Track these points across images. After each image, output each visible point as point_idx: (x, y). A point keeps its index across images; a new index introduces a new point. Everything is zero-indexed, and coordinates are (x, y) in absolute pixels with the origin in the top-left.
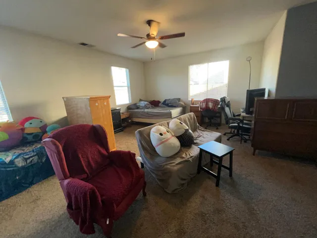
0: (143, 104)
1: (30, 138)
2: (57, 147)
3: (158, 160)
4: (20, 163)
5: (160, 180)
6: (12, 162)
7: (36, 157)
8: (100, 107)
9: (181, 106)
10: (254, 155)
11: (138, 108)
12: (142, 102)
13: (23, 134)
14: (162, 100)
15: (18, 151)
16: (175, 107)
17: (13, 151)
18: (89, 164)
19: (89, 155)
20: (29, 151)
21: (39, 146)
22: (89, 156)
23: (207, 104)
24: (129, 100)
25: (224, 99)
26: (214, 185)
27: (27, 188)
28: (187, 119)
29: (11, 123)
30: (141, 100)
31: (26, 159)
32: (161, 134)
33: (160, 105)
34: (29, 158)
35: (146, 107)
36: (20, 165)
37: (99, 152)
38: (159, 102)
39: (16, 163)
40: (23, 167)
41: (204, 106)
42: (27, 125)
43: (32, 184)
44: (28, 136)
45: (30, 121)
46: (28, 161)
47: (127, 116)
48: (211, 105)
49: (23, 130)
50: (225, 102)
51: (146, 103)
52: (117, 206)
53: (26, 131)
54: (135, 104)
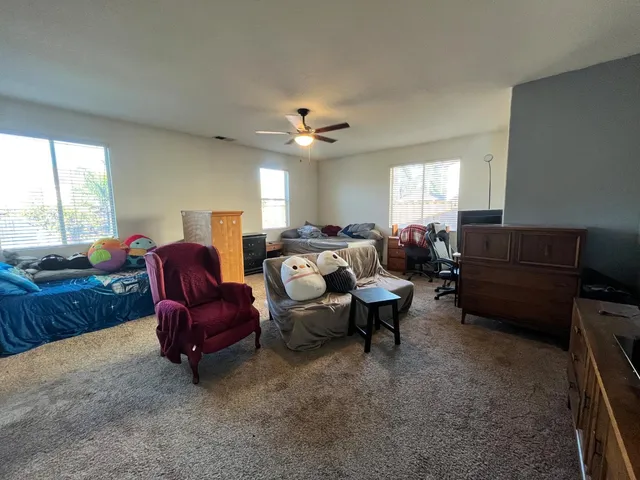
0: (308, 229)
1: (134, 262)
2: (157, 263)
3: (285, 303)
4: (118, 289)
5: (284, 331)
6: (110, 286)
7: (137, 286)
8: (225, 226)
9: (375, 237)
10: (463, 322)
11: (299, 236)
12: (307, 227)
13: (127, 256)
14: (343, 226)
15: (117, 277)
16: (363, 238)
17: (112, 276)
18: (190, 292)
19: (193, 279)
20: (130, 277)
21: (142, 273)
22: (193, 281)
23: (411, 235)
24: (287, 222)
25: (433, 227)
26: (363, 349)
27: (121, 322)
28: (358, 254)
29: (116, 240)
30: (307, 224)
31: (125, 286)
32: (295, 268)
33: (339, 233)
34: (128, 285)
35: (311, 235)
36: (118, 292)
37: (207, 280)
38: (339, 228)
39: (115, 288)
40: (120, 295)
41: (407, 237)
42: (133, 244)
43: (127, 319)
44: (131, 259)
45: (137, 241)
46: (128, 288)
47: (277, 248)
48: (417, 237)
49: (127, 250)
50: (434, 231)
51: (313, 228)
52: (209, 336)
53: (130, 254)
54: (295, 230)
